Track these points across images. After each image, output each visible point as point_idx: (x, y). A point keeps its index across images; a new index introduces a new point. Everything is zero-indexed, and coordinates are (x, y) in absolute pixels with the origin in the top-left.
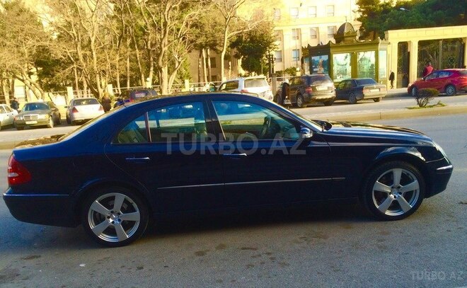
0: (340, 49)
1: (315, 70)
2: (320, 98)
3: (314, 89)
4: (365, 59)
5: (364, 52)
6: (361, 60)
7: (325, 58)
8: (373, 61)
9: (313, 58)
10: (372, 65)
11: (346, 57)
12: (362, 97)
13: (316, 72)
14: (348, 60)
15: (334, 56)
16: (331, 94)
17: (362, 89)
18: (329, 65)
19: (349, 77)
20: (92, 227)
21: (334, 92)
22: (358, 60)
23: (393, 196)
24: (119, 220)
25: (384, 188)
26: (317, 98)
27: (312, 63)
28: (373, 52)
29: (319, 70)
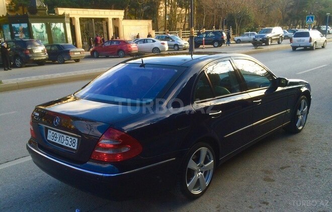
1: (16, 35)
2: (37, 59)
3: (31, 51)
4: (57, 28)
5: (55, 23)
6: (54, 28)
7: (25, 26)
8: (63, 30)
9: (13, 25)
10: (62, 33)
11: (42, 26)
12: (70, 58)
13: (18, 37)
14: (44, 29)
15: (32, 24)
16: (44, 56)
17: (68, 52)
18: (29, 32)
19: (47, 42)
20: (188, 185)
21: (47, 54)
22: (51, 29)
23: (300, 117)
24: (202, 172)
25: (299, 113)
26: (35, 59)
27: (12, 30)
28: (62, 24)
29: (21, 36)
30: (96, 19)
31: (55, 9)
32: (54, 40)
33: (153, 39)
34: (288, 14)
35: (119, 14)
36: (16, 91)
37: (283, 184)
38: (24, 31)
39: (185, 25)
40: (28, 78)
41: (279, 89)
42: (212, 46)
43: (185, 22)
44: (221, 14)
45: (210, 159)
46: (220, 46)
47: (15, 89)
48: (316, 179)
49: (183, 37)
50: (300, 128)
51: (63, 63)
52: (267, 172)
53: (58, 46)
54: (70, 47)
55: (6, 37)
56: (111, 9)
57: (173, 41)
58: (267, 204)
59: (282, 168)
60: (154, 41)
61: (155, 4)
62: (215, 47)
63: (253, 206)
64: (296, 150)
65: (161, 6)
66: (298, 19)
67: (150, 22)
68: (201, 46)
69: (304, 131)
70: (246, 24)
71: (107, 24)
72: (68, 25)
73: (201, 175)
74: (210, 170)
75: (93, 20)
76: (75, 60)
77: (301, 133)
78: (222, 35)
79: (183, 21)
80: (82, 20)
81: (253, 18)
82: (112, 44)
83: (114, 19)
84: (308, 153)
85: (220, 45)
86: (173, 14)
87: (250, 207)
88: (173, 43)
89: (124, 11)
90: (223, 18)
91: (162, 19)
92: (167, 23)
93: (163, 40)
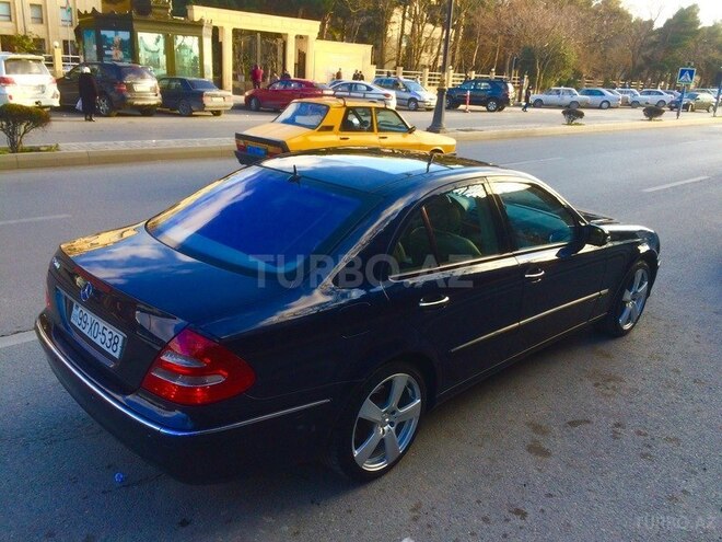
0: (147, 26)
1: (107, 52)
2: (140, 103)
3: (130, 87)
4: (185, 47)
5: (184, 36)
6: (180, 46)
7: (125, 35)
8: (196, 52)
9: (103, 32)
10: (195, 58)
11: (158, 40)
12: (202, 107)
13: (110, 56)
14: (161, 45)
15: (140, 34)
16: (154, 100)
17: (201, 95)
18: (131, 48)
19: (163, 71)
20: (356, 453)
21: (160, 96)
22: (176, 47)
23: (629, 305)
24: (391, 424)
25: (628, 295)
26: (136, 102)
27: (100, 41)
28: (196, 38)
29: (116, 55)
30: (265, 35)
31: (188, 7)
32: (178, 69)
33: (369, 84)
34: (645, 58)
35: (311, 27)
36: (82, 167)
37: (569, 465)
38: (123, 45)
39: (436, 59)
40: (112, 143)
41: (588, 248)
42: (484, 108)
43: (438, 54)
44: (511, 47)
45: (414, 396)
46: (500, 110)
47: (82, 164)
48: (643, 463)
49: (429, 85)
50: (627, 327)
51: (190, 115)
52: (537, 428)
53: (183, 81)
54: (206, 85)
55: (87, 53)
56: (296, 17)
57: (408, 91)
58: (523, 515)
59: (573, 424)
60: (369, 89)
61: (383, 13)
62: (489, 111)
63: (493, 517)
64: (609, 380)
65: (394, 18)
66: (663, 70)
67: (368, 48)
68: (462, 107)
69: (635, 334)
70: (557, 71)
71: (285, 44)
72: (208, 43)
73: (389, 430)
74: (411, 421)
75: (259, 35)
76: (212, 112)
77: (627, 338)
78: (507, 88)
79: (435, 51)
80: (236, 33)
81: (572, 58)
82: (288, 87)
83: (300, 38)
84: (634, 391)
85: (500, 108)
86: (415, 36)
87: (486, 520)
88: (408, 96)
89: (319, 23)
90: (514, 55)
91: (394, 44)
92: (403, 52)
93: (387, 88)
